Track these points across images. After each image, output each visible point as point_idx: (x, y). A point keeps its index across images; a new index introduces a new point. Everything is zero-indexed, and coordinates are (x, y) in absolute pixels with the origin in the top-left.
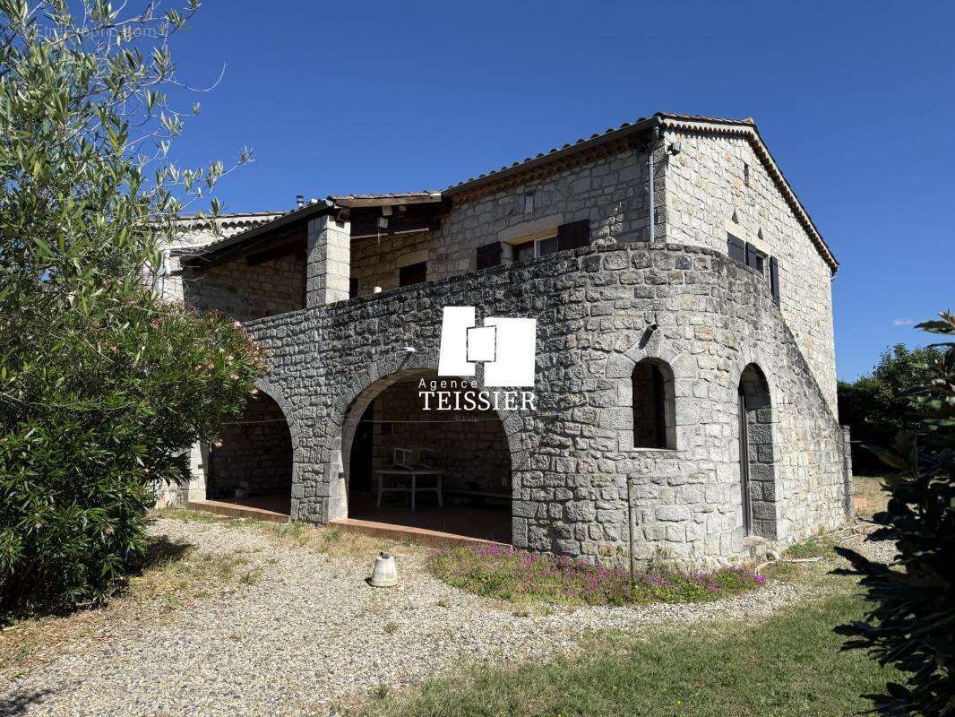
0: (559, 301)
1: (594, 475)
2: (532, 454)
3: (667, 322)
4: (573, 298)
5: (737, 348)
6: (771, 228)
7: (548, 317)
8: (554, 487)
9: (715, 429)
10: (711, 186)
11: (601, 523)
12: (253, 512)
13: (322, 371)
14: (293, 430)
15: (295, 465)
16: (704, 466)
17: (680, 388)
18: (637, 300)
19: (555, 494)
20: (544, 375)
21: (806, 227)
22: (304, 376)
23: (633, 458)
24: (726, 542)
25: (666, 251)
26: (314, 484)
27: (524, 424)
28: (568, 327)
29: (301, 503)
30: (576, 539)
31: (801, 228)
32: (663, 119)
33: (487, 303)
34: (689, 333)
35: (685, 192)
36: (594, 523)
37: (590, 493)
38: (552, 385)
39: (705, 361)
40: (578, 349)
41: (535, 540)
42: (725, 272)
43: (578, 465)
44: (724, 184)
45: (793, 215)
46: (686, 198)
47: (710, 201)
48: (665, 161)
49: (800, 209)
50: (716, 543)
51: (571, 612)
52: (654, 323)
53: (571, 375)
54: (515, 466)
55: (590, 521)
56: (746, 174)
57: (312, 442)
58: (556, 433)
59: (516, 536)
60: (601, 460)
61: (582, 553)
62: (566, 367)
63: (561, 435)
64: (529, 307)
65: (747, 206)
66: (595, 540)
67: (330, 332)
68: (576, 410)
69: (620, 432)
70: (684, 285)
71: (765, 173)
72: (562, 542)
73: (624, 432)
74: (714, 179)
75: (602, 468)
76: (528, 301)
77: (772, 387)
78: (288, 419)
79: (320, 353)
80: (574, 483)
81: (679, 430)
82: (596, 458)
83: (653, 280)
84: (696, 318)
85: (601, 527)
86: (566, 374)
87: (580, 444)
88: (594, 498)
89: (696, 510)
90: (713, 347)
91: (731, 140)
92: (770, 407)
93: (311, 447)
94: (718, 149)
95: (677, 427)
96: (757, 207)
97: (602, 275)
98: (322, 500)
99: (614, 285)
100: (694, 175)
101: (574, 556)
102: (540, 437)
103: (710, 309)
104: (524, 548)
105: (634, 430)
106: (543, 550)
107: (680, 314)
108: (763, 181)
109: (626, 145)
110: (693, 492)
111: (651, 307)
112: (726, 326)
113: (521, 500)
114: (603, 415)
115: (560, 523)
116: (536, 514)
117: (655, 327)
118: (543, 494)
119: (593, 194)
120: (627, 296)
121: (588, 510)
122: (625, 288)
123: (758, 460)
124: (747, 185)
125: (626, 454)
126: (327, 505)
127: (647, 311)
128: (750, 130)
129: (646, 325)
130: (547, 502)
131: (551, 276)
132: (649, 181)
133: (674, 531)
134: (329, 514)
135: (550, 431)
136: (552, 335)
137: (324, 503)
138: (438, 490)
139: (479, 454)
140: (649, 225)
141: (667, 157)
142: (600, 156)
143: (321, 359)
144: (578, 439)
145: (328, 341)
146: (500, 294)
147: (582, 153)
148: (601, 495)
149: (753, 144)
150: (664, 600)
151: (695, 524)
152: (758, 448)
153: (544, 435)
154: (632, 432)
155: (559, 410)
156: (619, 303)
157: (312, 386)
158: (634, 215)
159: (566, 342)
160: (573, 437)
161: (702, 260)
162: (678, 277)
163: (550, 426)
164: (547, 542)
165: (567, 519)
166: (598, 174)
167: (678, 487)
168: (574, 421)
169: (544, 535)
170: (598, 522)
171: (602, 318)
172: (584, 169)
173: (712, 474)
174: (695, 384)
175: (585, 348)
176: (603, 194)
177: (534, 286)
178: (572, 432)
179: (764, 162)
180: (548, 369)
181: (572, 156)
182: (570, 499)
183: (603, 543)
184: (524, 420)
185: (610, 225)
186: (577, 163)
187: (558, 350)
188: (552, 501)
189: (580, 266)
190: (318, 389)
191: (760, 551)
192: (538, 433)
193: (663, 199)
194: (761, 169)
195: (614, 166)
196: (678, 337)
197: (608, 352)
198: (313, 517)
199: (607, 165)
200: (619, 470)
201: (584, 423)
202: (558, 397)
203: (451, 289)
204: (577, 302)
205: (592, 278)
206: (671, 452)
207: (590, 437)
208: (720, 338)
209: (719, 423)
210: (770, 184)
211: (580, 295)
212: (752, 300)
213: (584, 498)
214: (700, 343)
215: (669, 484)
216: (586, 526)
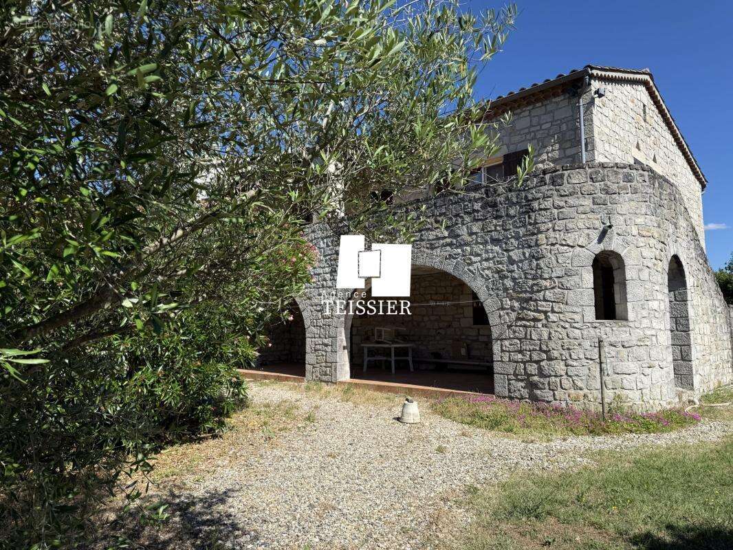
0: (530, 209)
1: (564, 341)
2: (509, 327)
3: (618, 221)
4: (542, 207)
5: (666, 243)
6: (662, 154)
7: (520, 222)
8: (530, 351)
9: (654, 305)
10: (622, 121)
11: (570, 376)
12: (275, 376)
13: (327, 270)
14: (305, 314)
15: (308, 340)
16: (648, 332)
17: (629, 274)
18: (595, 207)
19: (530, 356)
20: (518, 266)
21: (684, 154)
22: (312, 273)
23: (595, 327)
24: (664, 390)
25: (615, 169)
26: (324, 353)
27: (502, 303)
28: (539, 229)
29: (314, 367)
30: (550, 389)
31: (681, 153)
32: (591, 70)
33: (466, 213)
34: (635, 232)
35: (606, 126)
36: (565, 377)
37: (561, 355)
38: (525, 274)
39: (646, 253)
40: (547, 245)
41: (515, 391)
42: (657, 185)
43: (550, 333)
44: (630, 120)
45: (675, 144)
46: (607, 131)
47: (622, 133)
48: (592, 102)
49: (681, 139)
50: (658, 390)
51: (565, 440)
52: (608, 224)
53: (542, 265)
54: (495, 335)
55: (561, 376)
56: (645, 112)
57: (321, 322)
58: (530, 310)
59: (498, 388)
60: (570, 330)
61: (555, 399)
62: (537, 259)
63: (534, 311)
64: (503, 214)
65: (645, 137)
66: (565, 389)
67: (332, 241)
68: (547, 292)
69: (584, 307)
70: (629, 195)
71: (657, 111)
72: (538, 392)
73: (588, 308)
74: (623, 116)
75: (571, 335)
76: (502, 211)
77: (687, 273)
78: (300, 306)
79: (325, 256)
80: (547, 347)
81: (629, 306)
82: (565, 328)
83: (607, 191)
84: (639, 220)
85: (571, 380)
86: (537, 265)
87: (551, 317)
88: (564, 358)
89: (644, 365)
90: (652, 241)
91: (634, 86)
92: (686, 289)
93: (320, 326)
94: (626, 93)
95: (628, 303)
96: (652, 138)
97: (566, 188)
98: (332, 365)
99: (576, 196)
100: (611, 112)
101: (548, 402)
102: (516, 313)
103: (649, 213)
104: (504, 397)
105: (596, 306)
106: (522, 398)
107: (627, 217)
108: (655, 118)
109: (560, 91)
110: (642, 351)
111: (606, 211)
112: (659, 226)
113: (502, 361)
114: (570, 295)
115: (536, 378)
116: (515, 372)
117: (610, 227)
118: (520, 356)
119: (532, 129)
120: (586, 203)
121: (560, 367)
122: (585, 198)
123: (677, 330)
124: (645, 121)
125: (589, 325)
126: (335, 369)
127: (603, 215)
128: (647, 77)
129: (603, 226)
130: (524, 363)
131: (523, 191)
132: (579, 118)
133: (628, 381)
134: (338, 376)
135: (525, 308)
136: (524, 236)
137: (333, 368)
138: (410, 359)
139: (440, 331)
140: (581, 152)
141: (593, 99)
142: (537, 101)
143: (326, 261)
144: (549, 314)
145: (331, 247)
146: (477, 206)
147: (524, 98)
148: (570, 355)
149: (649, 89)
150: (631, 432)
151: (643, 376)
152: (676, 320)
153: (520, 312)
154: (594, 308)
155: (532, 292)
156: (581, 209)
157: (319, 281)
158: (568, 145)
159: (537, 240)
160: (545, 313)
161: (642, 175)
162: (626, 189)
163: (525, 305)
164: (525, 393)
165: (541, 374)
166: (536, 114)
167: (630, 349)
168: (545, 300)
169: (522, 387)
170: (568, 376)
171: (567, 221)
172: (524, 111)
173: (654, 338)
174: (640, 270)
175: (553, 245)
176: (541, 129)
177: (507, 199)
178: (544, 309)
179: (656, 103)
180: (521, 261)
181: (515, 101)
182: (544, 360)
183: (572, 391)
184: (501, 301)
185: (547, 153)
186: (519, 107)
187: (530, 247)
188: (528, 361)
189: (548, 181)
190: (325, 283)
191: (685, 398)
192: (514, 311)
193: (592, 131)
194: (654, 108)
195: (549, 108)
196: (627, 235)
197: (572, 247)
198: (324, 378)
199: (543, 107)
200: (584, 337)
201: (554, 302)
202: (531, 282)
203: (435, 203)
204: (546, 209)
205: (558, 191)
206: (624, 323)
207: (561, 313)
208: (656, 235)
209: (657, 300)
210: (659, 119)
211: (548, 204)
212: (673, 206)
213: (556, 359)
214: (642, 239)
215: (623, 346)
216: (558, 380)
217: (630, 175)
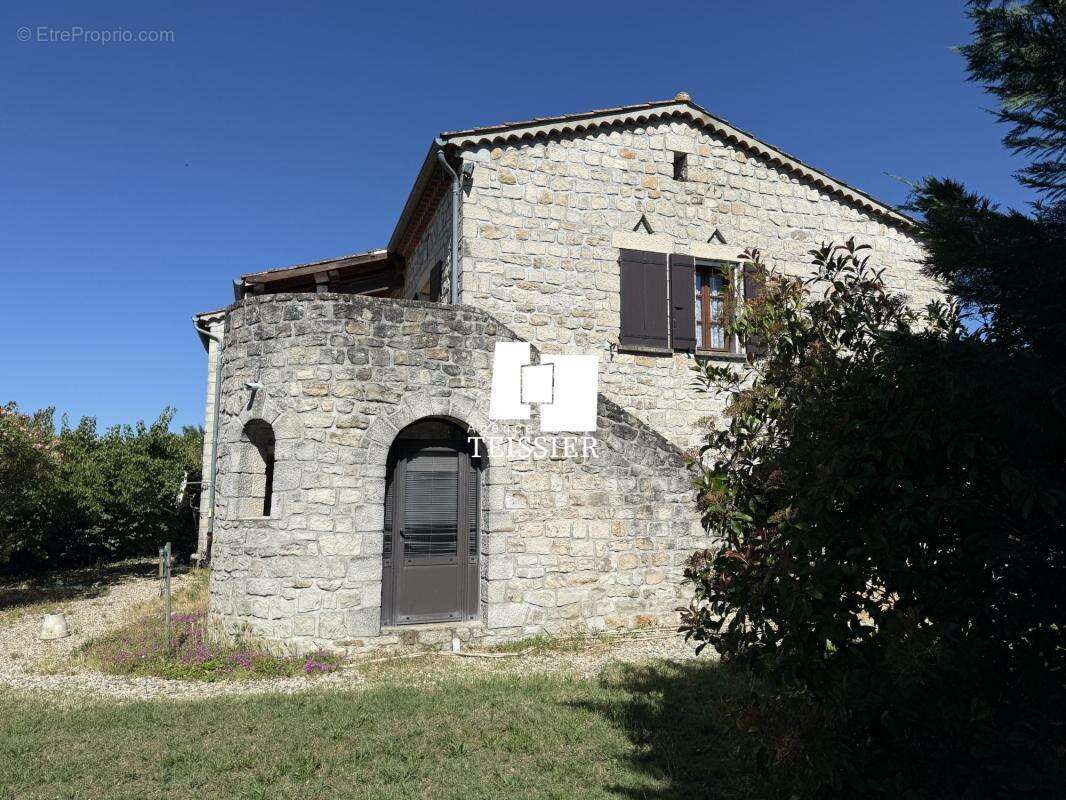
3: (271, 377)
5: (392, 400)
9: (323, 495)
10: (577, 197)
16: (301, 536)
17: (280, 451)
18: (249, 359)
24: (331, 623)
25: (274, 303)
34: (297, 390)
39: (314, 419)
44: (615, 189)
46: (514, 220)
47: (573, 216)
50: (313, 623)
56: (681, 165)
60: (220, 530)
65: (680, 207)
69: (230, 500)
70: (292, 338)
75: (219, 538)
81: (274, 497)
83: (261, 336)
84: (306, 373)
89: (286, 585)
90: (329, 402)
91: (638, 131)
92: (490, 466)
94: (601, 148)
95: (273, 494)
99: (235, 344)
100: (534, 191)
103: (325, 361)
107: (286, 369)
108: (732, 166)
110: (285, 564)
112: (361, 377)
120: (242, 355)
122: (241, 346)
124: (683, 179)
125: (230, 523)
127: (255, 369)
133: (259, 605)
151: (283, 599)
156: (237, 363)
161: (317, 307)
162: (286, 329)
167: (269, 559)
173: (312, 545)
174: (299, 445)
176: (446, 232)
196: (283, 395)
208: (344, 392)
210: (751, 167)
212: (444, 342)
214: (310, 400)
215: (260, 555)
217: (296, 310)
